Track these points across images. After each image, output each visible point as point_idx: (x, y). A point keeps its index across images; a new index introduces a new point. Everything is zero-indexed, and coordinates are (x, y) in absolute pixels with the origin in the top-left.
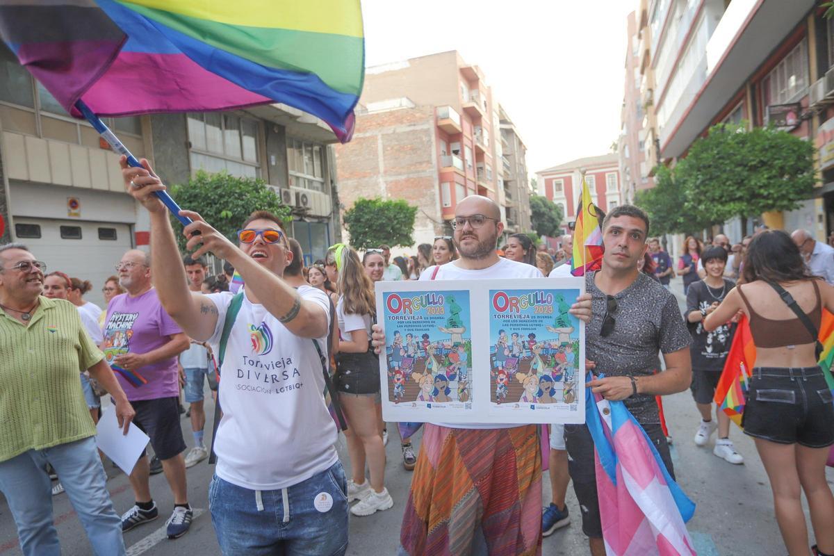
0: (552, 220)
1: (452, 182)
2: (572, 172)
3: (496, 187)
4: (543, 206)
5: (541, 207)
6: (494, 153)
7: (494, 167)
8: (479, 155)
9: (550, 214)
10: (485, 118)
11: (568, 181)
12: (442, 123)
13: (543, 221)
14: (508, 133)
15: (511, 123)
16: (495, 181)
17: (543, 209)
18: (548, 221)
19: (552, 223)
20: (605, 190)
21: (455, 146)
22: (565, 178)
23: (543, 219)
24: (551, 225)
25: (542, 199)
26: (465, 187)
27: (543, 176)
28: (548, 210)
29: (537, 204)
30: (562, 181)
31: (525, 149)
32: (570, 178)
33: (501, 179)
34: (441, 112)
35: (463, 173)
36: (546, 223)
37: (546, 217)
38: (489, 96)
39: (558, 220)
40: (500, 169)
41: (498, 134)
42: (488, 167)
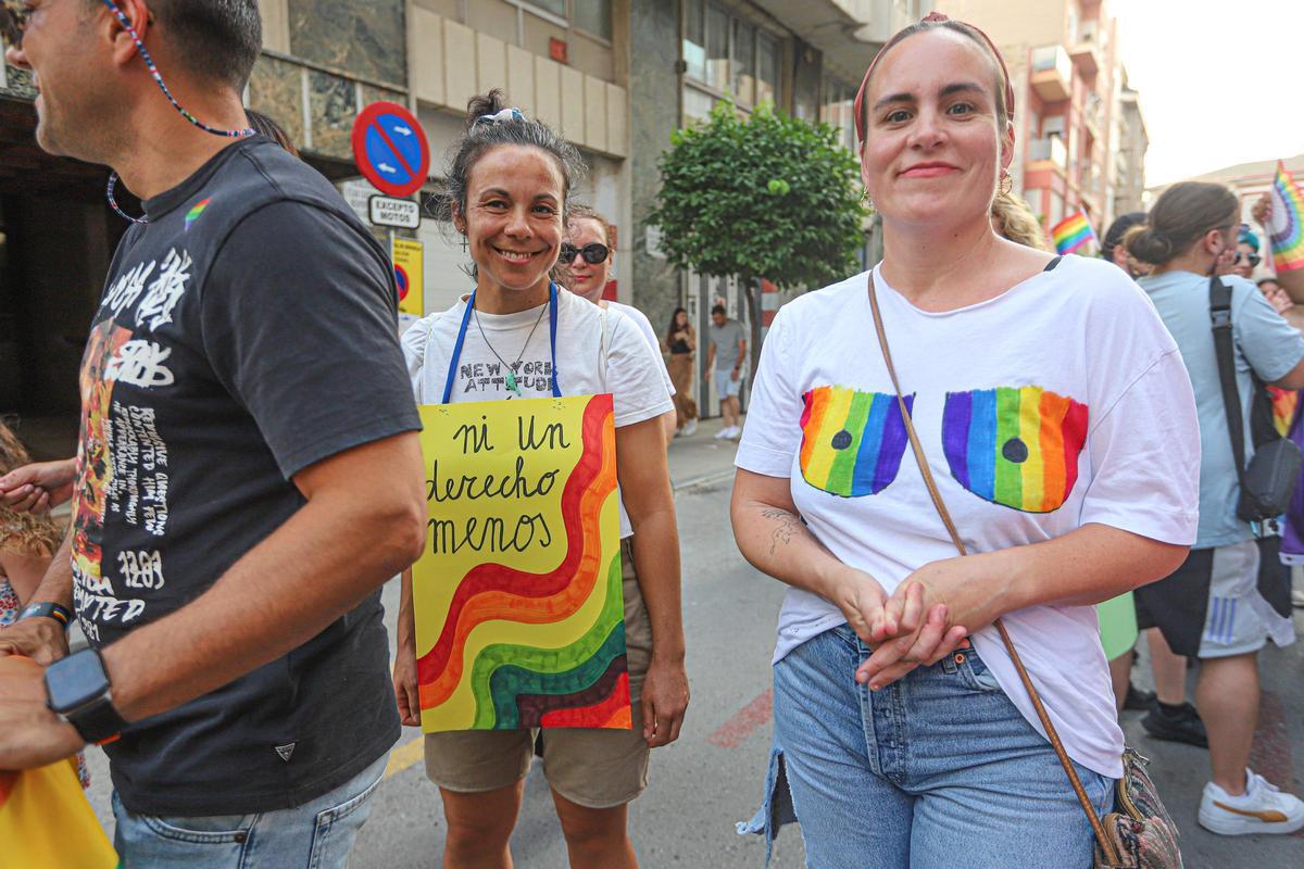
1: (1046, 189)
3: (1103, 207)
6: (1106, 143)
7: (1104, 169)
8: (1088, 141)
10: (1102, 77)
12: (1040, 78)
14: (1130, 108)
15: (1136, 92)
16: (1103, 196)
21: (1055, 123)
26: (1064, 198)
31: (1147, 144)
33: (1110, 192)
34: (1040, 56)
35: (1063, 174)
38: (1112, 36)
40: (1112, 175)
41: (1116, 111)
42: (1096, 170)
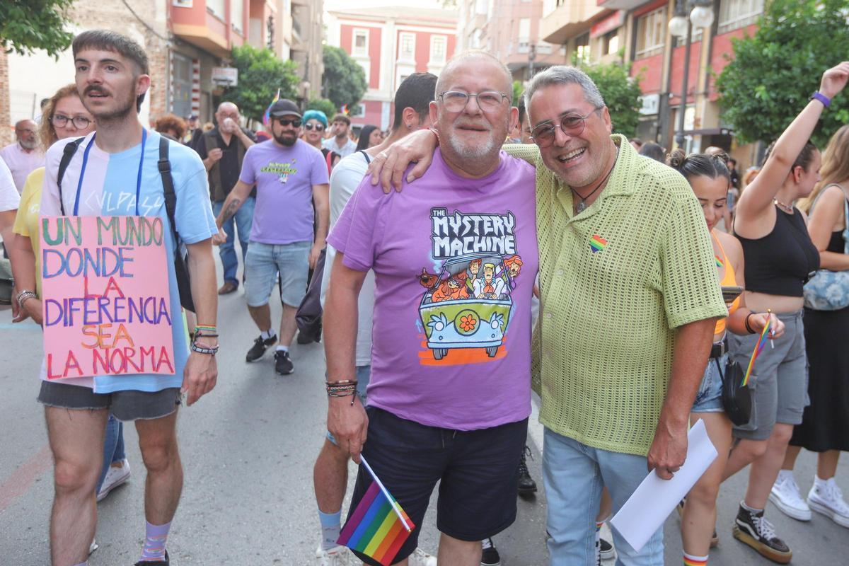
0: (351, 87)
2: (384, 22)
4: (341, 63)
5: (338, 64)
9: (350, 78)
11: (376, 35)
13: (339, 87)
17: (341, 68)
18: (346, 89)
19: (352, 92)
20: (428, 60)
22: (372, 29)
23: (339, 84)
24: (350, 96)
25: (338, 52)
27: (339, 18)
28: (348, 72)
29: (333, 59)
30: (367, 33)
32: (379, 30)
36: (341, 90)
37: (344, 81)
39: (361, 89)
